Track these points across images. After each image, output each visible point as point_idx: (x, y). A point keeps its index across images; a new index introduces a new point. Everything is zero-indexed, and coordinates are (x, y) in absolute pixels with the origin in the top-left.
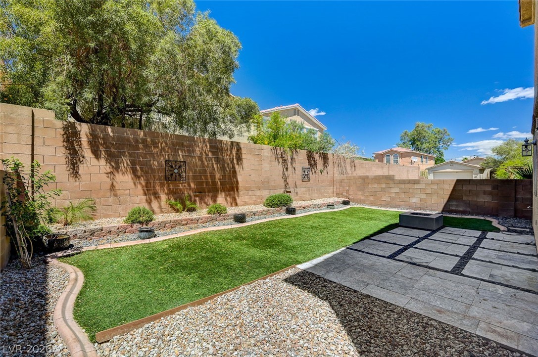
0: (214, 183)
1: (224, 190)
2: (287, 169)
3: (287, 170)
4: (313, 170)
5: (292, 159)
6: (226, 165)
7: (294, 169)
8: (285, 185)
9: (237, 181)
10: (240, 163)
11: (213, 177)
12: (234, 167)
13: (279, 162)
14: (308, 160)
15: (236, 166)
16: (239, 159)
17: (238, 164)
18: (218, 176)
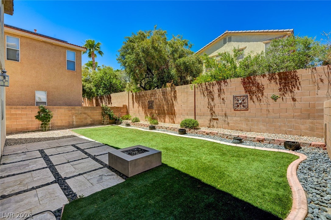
0: (164, 110)
1: (168, 114)
2: (213, 99)
3: (213, 101)
4: (254, 97)
5: (220, 90)
6: (169, 102)
7: (223, 99)
8: (211, 114)
9: (174, 110)
10: (176, 100)
11: (164, 107)
12: (173, 102)
13: (204, 96)
14: (245, 88)
15: (174, 102)
16: (175, 97)
17: (175, 100)
18: (165, 107)
